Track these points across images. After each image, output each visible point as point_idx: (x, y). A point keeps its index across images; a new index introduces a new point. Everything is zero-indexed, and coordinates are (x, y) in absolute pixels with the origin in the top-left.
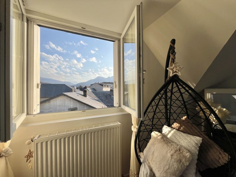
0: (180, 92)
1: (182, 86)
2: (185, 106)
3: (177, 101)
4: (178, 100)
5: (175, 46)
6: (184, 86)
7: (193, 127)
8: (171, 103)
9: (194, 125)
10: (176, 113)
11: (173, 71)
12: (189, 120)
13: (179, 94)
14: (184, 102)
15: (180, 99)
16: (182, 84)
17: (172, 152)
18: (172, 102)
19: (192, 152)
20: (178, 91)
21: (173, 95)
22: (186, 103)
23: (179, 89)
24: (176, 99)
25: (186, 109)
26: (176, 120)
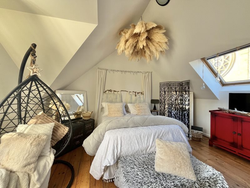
0: (38, 90)
1: (40, 85)
2: (42, 103)
3: (34, 98)
4: (36, 98)
5: (36, 50)
6: (43, 85)
7: (48, 119)
8: (28, 100)
9: (49, 117)
10: (33, 110)
11: (33, 71)
12: (45, 114)
13: (37, 92)
14: (41, 99)
15: (38, 96)
16: (41, 83)
17: (31, 141)
18: (30, 100)
19: (48, 134)
20: (37, 89)
21: (31, 93)
22: (43, 100)
23: (38, 88)
24: (34, 96)
25: (43, 105)
26: (32, 117)
